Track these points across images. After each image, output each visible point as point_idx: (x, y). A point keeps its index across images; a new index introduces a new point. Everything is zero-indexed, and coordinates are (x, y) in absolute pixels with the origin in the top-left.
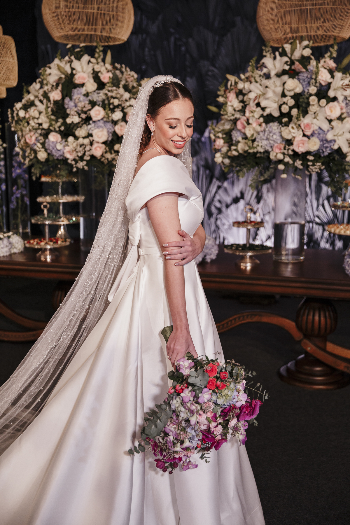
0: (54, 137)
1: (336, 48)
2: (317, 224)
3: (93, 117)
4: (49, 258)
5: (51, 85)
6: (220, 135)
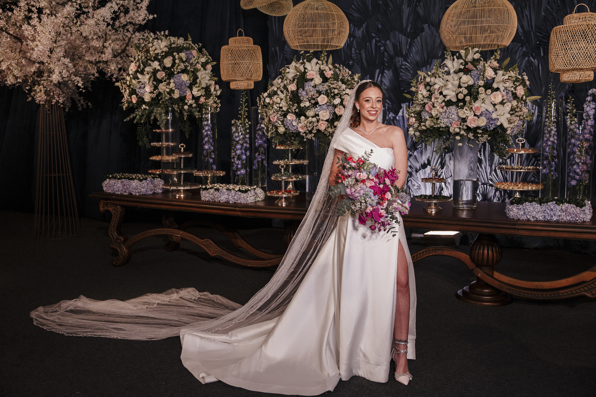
0: (290, 117)
1: (499, 52)
3: (319, 103)
4: (284, 204)
5: (290, 80)
6: (413, 115)
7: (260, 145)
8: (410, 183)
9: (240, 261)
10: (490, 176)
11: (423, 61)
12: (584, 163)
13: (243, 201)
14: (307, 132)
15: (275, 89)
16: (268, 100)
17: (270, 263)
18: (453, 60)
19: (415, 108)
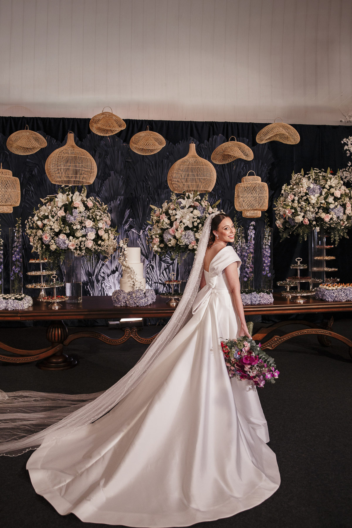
0: (62, 237)
1: (207, 195)
2: (160, 283)
3: (86, 226)
4: (57, 308)
5: (58, 207)
6: (158, 236)
7: (17, 260)
8: (103, 285)
9: (9, 359)
10: (160, 277)
11: (111, 197)
12: (251, 267)
13: (20, 308)
14: (78, 248)
15: (46, 214)
16: (39, 223)
17: (37, 357)
18: (184, 199)
19: (157, 231)
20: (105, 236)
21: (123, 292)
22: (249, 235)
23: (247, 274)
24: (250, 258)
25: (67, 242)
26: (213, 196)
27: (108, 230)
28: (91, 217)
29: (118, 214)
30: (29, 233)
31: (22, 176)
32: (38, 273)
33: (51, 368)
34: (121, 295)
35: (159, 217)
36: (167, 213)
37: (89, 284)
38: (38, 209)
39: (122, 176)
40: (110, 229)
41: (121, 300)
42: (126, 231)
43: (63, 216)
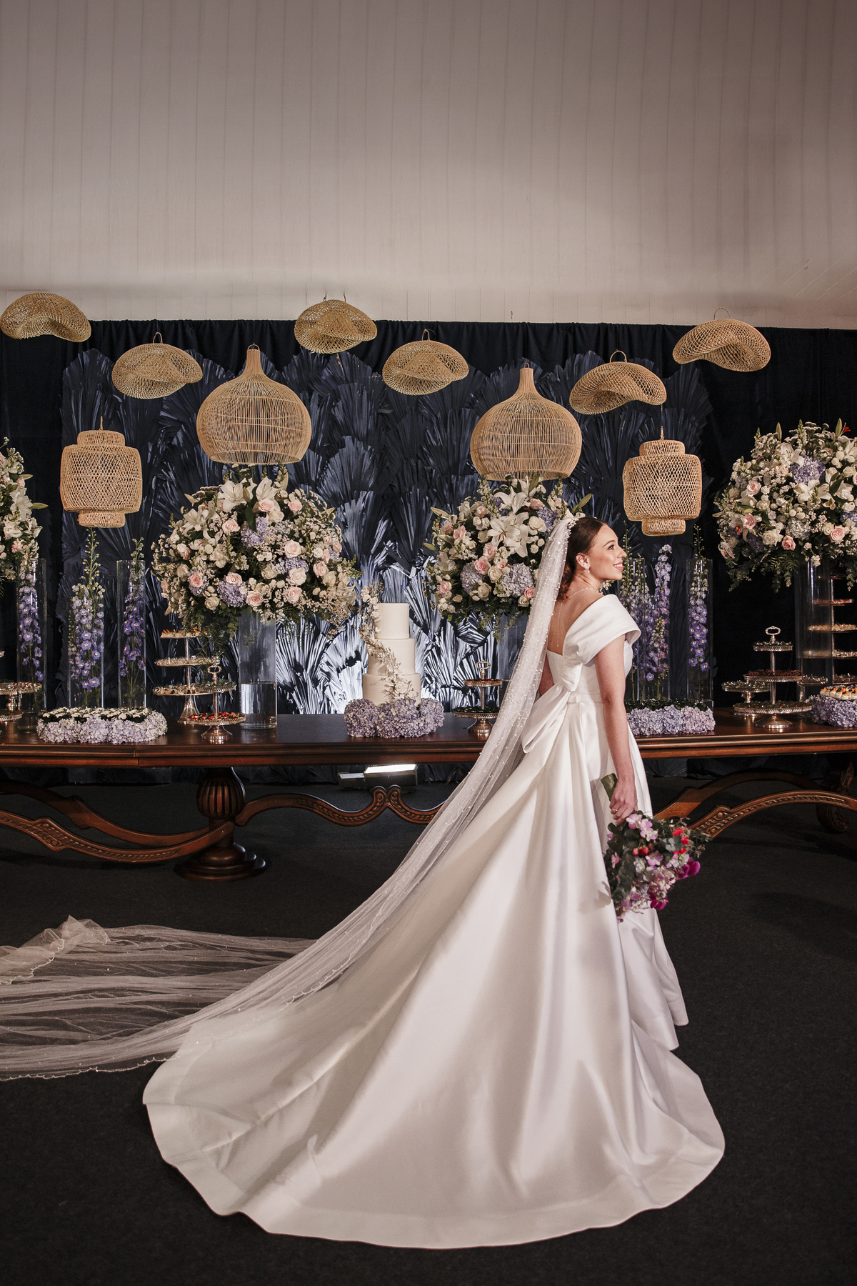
1: (561, 485)
3: (287, 554)
4: (220, 740)
5: (225, 513)
6: (448, 577)
7: (135, 633)
8: (327, 691)
9: (115, 854)
10: (455, 674)
11: (345, 492)
12: (662, 649)
13: (138, 739)
14: (268, 605)
15: (198, 528)
16: (182, 549)
17: (176, 851)
18: (508, 492)
19: (447, 566)
20: (329, 578)
21: (368, 704)
22: (659, 575)
23: (654, 664)
24: (661, 628)
25: (243, 590)
26: (575, 489)
27: (335, 565)
28: (297, 535)
29: (360, 530)
30: (160, 571)
31: (150, 450)
32: (180, 662)
33: (207, 875)
34: (364, 710)
35: (452, 535)
36: (469, 526)
37: (296, 688)
38: (179, 517)
39: (369, 447)
40: (341, 562)
41: (365, 723)
42: (378, 569)
43: (234, 533)
